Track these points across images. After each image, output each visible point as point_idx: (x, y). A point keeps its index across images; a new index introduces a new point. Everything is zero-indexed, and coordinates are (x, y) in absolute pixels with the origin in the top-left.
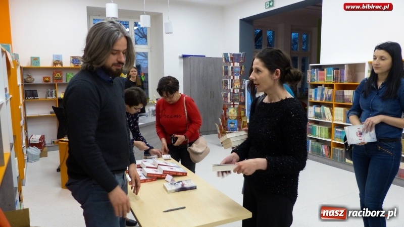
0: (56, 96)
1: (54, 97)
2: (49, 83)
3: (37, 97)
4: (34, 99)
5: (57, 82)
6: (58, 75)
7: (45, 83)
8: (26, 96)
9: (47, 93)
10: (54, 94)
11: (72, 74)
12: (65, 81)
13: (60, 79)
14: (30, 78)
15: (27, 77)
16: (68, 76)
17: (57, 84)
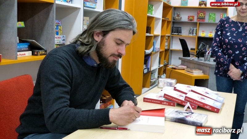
0: (196, 34)
1: (194, 35)
2: (193, 21)
3: (181, 33)
4: (178, 35)
5: (199, 21)
6: (201, 15)
7: (189, 21)
8: (172, 32)
9: (190, 31)
10: (195, 32)
11: (215, 14)
12: (207, 21)
13: (203, 19)
14: (178, 16)
15: (176, 15)
16: (210, 16)
17: (199, 23)
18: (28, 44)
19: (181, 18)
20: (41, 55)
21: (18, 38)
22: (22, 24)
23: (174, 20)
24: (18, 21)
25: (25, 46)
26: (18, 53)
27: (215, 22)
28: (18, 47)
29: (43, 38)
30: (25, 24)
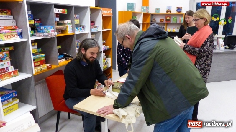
2: (163, 23)
5: (167, 22)
6: (168, 18)
7: (161, 22)
11: (176, 18)
12: (172, 22)
13: (169, 21)
14: (154, 19)
15: (153, 19)
16: (173, 19)
17: (167, 24)
18: (63, 55)
19: (156, 21)
20: (70, 60)
21: (58, 53)
22: (60, 47)
23: (152, 22)
24: (58, 46)
25: (62, 56)
26: (59, 61)
27: (177, 22)
28: (59, 58)
29: (71, 51)
30: (61, 46)
